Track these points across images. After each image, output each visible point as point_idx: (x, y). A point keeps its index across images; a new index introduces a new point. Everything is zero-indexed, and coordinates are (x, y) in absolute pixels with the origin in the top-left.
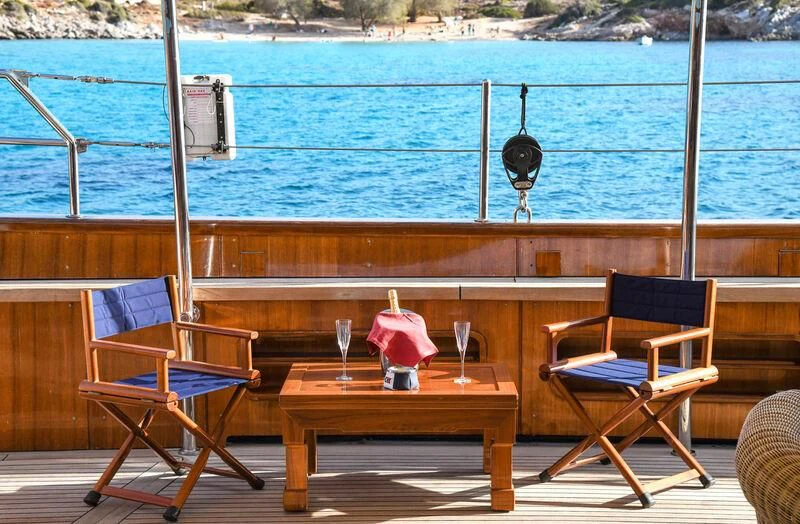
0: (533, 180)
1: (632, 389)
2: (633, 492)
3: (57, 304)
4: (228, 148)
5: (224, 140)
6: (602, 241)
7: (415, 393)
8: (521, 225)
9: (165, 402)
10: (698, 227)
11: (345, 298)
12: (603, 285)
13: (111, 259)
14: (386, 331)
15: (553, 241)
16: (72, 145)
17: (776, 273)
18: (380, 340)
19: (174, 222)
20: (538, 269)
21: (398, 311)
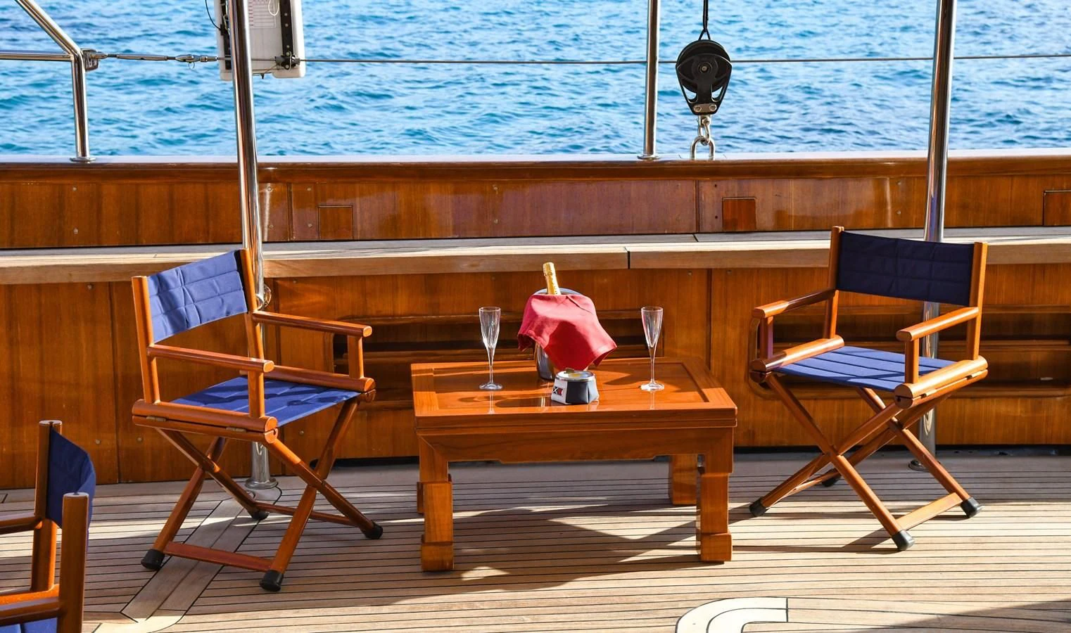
0: (718, 102)
1: (870, 391)
2: (881, 527)
3: (71, 286)
4: (298, 61)
5: (291, 50)
6: (810, 183)
7: (594, 408)
8: (702, 164)
9: (263, 432)
10: (951, 162)
11: (474, 270)
12: (826, 244)
13: (138, 218)
14: (546, 321)
15: (745, 184)
16: (77, 60)
17: (1039, 221)
18: (539, 333)
19: (236, 166)
20: (725, 223)
21: (558, 291)
